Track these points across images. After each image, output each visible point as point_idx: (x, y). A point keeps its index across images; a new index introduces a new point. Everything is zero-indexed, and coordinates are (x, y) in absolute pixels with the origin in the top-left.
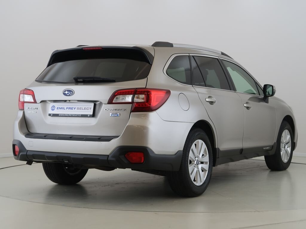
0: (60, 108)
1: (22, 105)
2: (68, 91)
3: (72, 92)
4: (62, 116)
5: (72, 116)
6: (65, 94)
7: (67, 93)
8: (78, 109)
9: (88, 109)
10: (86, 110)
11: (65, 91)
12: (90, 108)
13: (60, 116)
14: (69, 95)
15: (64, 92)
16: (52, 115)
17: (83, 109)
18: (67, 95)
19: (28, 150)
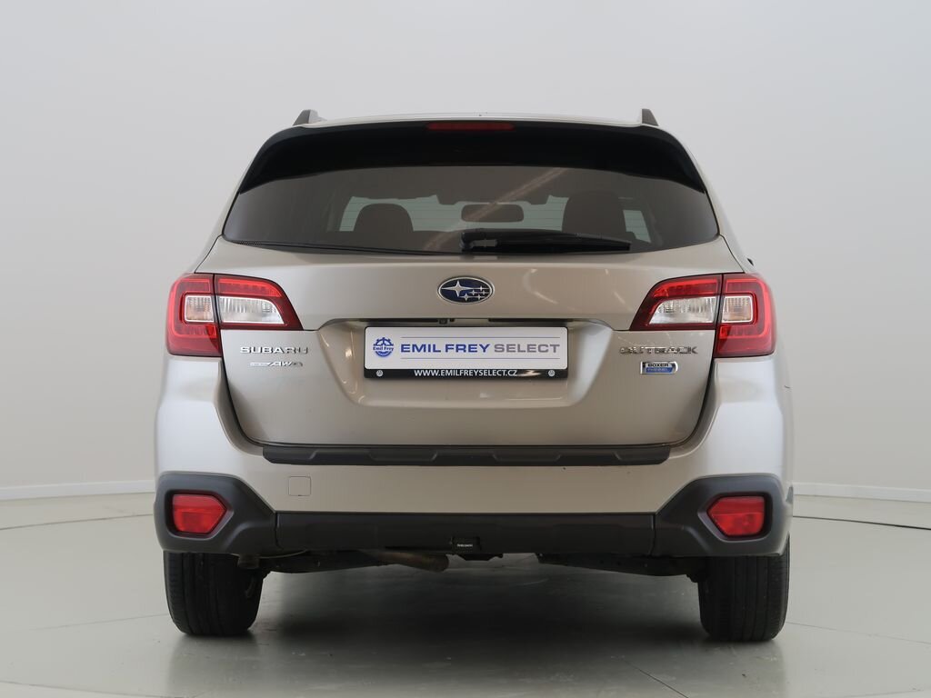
0: (414, 346)
1: (212, 340)
2: (463, 283)
3: (484, 286)
4: (431, 378)
5: (476, 377)
6: (449, 295)
7: (462, 293)
8: (499, 348)
9: (543, 348)
10: (538, 354)
11: (453, 284)
12: (555, 346)
13: (422, 378)
14: (469, 300)
15: (445, 286)
16: (380, 374)
17: (524, 347)
18: (463, 300)
19: (277, 513)
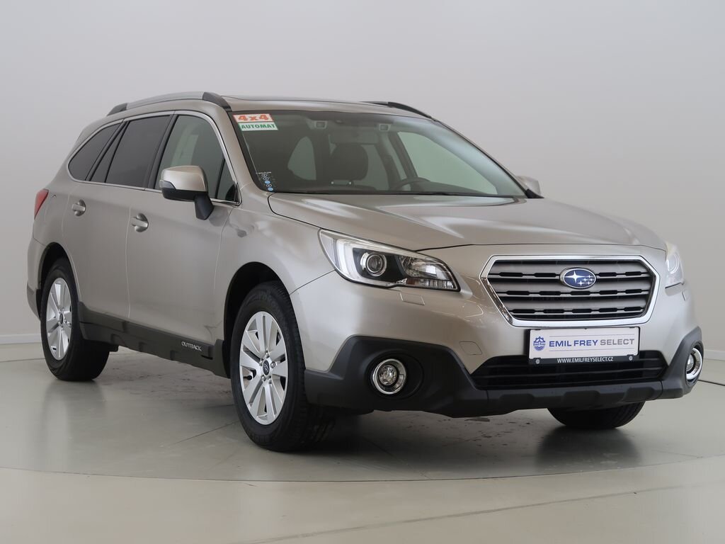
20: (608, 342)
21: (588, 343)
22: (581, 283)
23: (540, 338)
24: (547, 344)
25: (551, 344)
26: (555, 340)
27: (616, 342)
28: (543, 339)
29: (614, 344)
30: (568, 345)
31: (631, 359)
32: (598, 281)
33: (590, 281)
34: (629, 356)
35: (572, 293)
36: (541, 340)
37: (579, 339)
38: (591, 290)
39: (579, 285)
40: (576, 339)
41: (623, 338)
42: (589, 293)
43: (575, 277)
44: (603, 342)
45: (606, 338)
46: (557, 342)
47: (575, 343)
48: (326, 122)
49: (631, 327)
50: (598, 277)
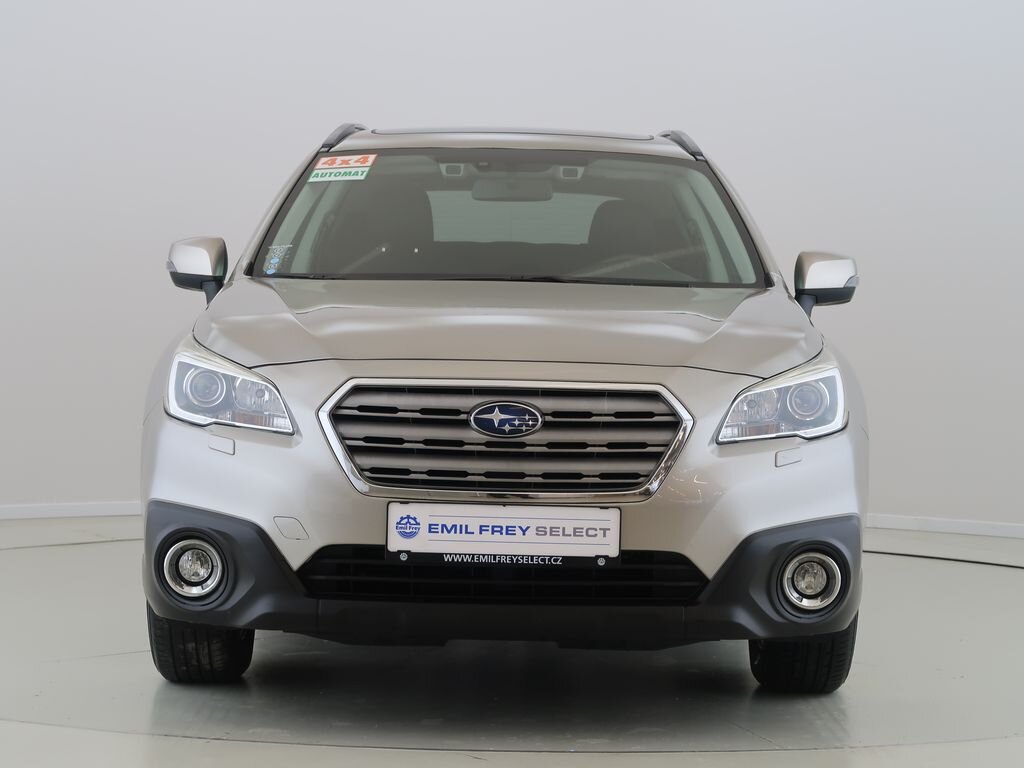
20: (553, 531)
21: (510, 530)
22: (507, 428)
23: (408, 517)
24: (424, 528)
25: (431, 528)
26: (440, 522)
27: (569, 531)
28: (415, 519)
29: (564, 535)
30: (467, 532)
31: (601, 562)
32: (547, 426)
33: (527, 425)
34: (598, 557)
35: (488, 444)
36: (412, 522)
37: (491, 523)
38: (527, 439)
39: (504, 432)
40: (484, 522)
41: (586, 525)
42: (523, 445)
43: (497, 417)
44: (541, 531)
45: (548, 524)
46: (444, 526)
47: (482, 529)
48: (462, 166)
49: (602, 508)
50: (549, 418)
